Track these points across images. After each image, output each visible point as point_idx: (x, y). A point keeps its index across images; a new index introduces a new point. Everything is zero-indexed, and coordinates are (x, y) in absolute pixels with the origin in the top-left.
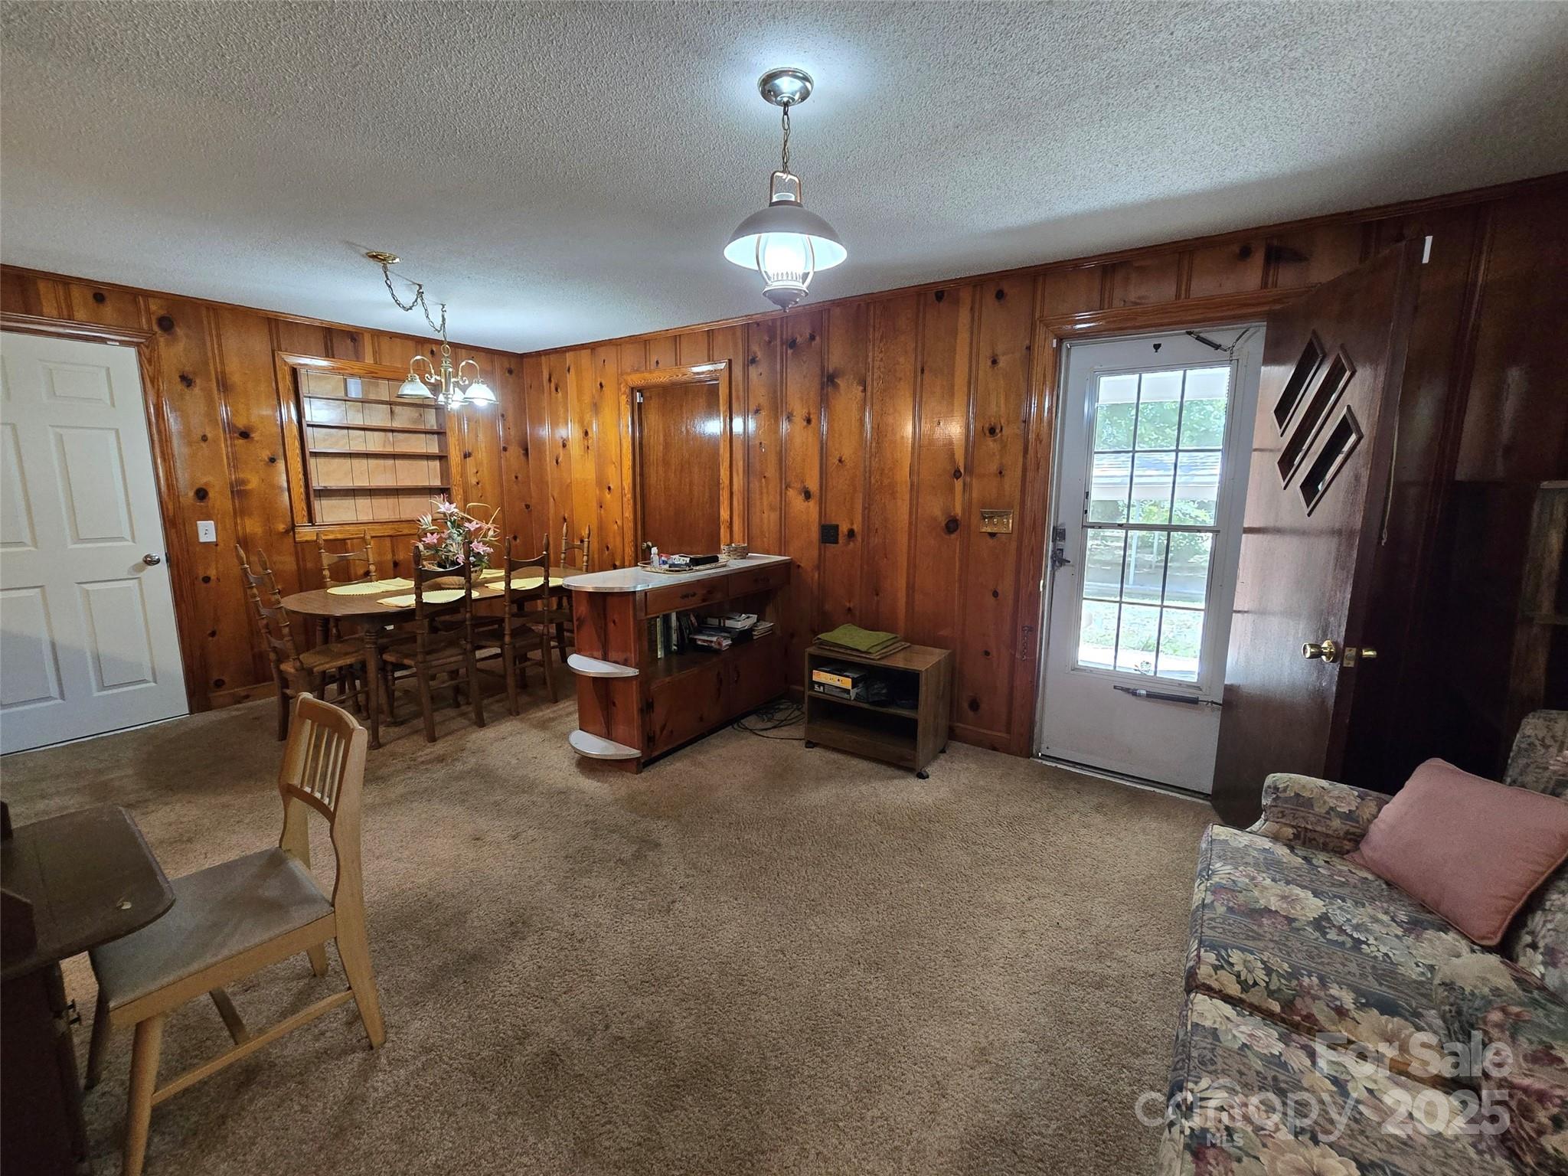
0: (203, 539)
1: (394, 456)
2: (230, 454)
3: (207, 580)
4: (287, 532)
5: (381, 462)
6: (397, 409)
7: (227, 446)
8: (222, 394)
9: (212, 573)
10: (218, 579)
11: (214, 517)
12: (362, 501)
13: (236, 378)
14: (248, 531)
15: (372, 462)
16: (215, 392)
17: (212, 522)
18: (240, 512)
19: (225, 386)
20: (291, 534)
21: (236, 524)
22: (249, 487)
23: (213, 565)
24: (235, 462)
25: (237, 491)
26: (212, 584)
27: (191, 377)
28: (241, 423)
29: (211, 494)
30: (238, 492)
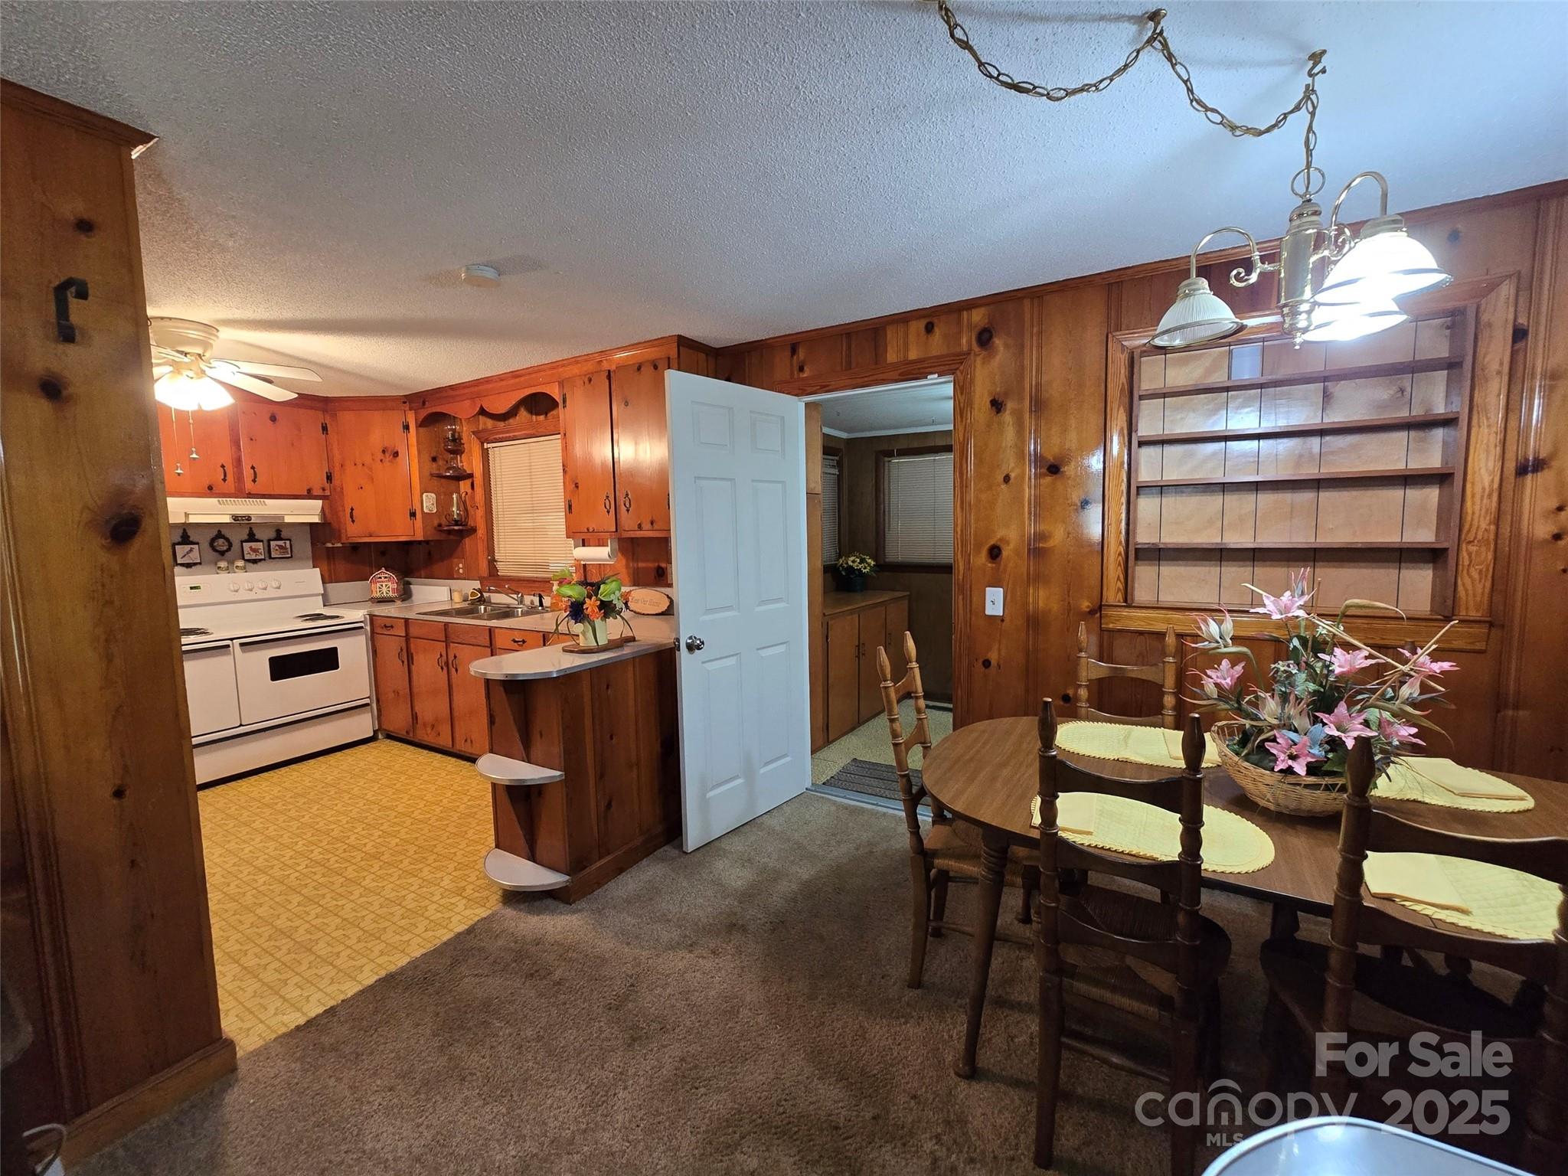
0: (988, 612)
1: (1318, 484)
2: (1033, 498)
3: (987, 664)
4: (1092, 612)
5: (1288, 497)
6: (1340, 389)
7: (1030, 488)
8: (1033, 414)
9: (993, 657)
10: (999, 666)
11: (1005, 584)
12: (1233, 569)
13: (1055, 391)
14: (1041, 604)
15: (1266, 498)
16: (1027, 415)
17: (1001, 589)
18: (1036, 578)
19: (1039, 405)
20: (1098, 615)
21: (1027, 594)
22: (1050, 544)
23: (996, 647)
24: (1040, 508)
25: (1035, 549)
26: (993, 669)
27: (1000, 400)
28: (1050, 455)
29: (1005, 553)
30: (1037, 550)
